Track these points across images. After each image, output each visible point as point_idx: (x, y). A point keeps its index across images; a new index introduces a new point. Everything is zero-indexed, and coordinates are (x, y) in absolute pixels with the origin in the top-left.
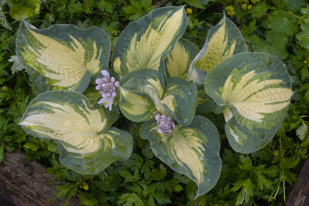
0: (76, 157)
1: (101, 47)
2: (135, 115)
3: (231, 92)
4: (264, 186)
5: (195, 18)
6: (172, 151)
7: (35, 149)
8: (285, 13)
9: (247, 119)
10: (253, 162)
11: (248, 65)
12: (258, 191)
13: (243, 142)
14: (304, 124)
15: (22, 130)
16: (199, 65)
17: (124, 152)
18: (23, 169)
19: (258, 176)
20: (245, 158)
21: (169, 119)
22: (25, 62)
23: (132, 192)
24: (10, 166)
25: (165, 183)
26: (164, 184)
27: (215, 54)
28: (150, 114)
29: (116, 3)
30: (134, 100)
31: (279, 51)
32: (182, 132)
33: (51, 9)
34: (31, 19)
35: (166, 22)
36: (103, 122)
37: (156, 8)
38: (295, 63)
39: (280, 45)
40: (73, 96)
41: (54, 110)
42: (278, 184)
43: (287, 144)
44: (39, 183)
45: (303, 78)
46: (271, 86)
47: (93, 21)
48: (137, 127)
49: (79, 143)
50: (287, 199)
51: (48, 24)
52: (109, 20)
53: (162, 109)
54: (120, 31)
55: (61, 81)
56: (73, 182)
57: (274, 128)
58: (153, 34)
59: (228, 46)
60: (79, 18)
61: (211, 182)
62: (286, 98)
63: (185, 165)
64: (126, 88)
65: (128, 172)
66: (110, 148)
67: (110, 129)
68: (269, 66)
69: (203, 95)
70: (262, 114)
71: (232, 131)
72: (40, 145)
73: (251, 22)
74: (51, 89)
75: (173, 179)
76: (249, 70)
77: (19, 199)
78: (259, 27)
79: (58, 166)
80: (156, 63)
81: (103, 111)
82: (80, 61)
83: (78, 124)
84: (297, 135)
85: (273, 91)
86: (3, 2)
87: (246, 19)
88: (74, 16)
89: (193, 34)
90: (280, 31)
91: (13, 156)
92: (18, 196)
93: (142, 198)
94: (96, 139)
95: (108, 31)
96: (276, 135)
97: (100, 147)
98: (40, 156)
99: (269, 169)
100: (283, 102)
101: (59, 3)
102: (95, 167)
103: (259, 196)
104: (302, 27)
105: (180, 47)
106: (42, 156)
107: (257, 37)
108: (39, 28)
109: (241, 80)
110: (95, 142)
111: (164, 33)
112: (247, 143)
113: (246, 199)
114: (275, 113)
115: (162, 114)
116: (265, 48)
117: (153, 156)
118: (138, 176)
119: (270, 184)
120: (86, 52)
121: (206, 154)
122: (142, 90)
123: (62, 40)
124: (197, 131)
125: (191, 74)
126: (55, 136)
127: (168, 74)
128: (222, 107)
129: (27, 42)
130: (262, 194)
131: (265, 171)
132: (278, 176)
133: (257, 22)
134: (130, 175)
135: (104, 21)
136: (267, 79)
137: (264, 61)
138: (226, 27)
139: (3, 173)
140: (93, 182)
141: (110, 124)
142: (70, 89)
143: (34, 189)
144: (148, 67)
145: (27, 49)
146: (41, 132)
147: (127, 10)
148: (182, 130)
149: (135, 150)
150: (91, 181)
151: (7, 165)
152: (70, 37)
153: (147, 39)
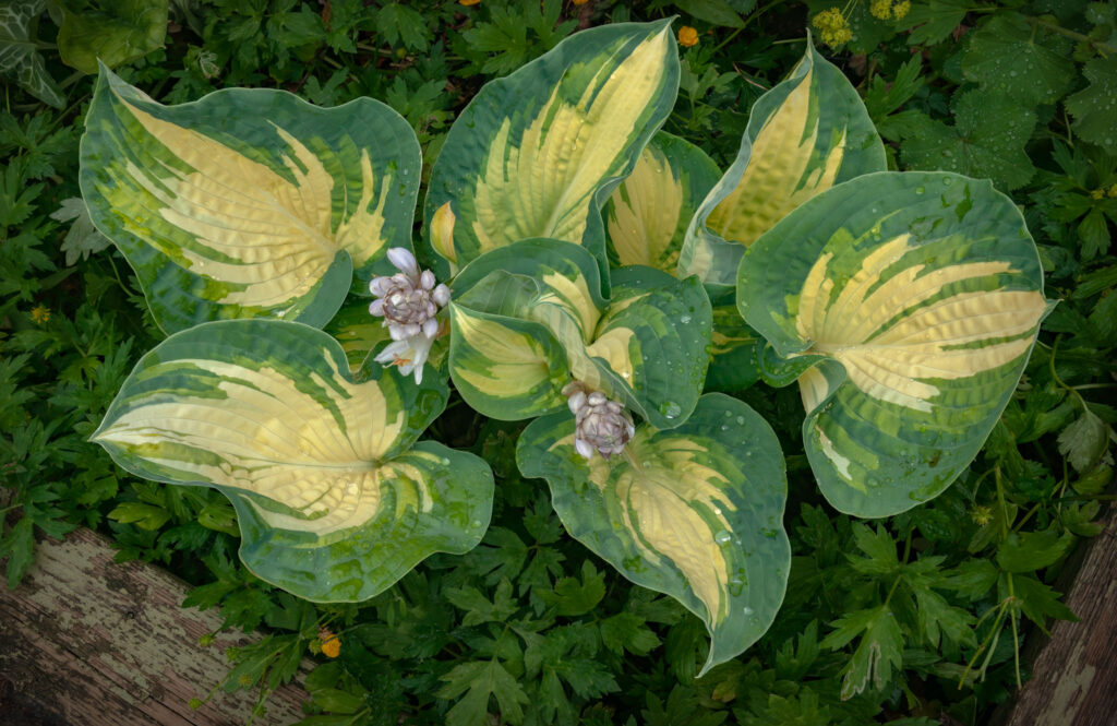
0: (298, 546)
1: (389, 169)
2: (501, 396)
3: (827, 310)
4: (942, 632)
5: (709, 62)
6: (625, 515)
7: (151, 522)
8: (1030, 24)
9: (880, 402)
10: (901, 547)
11: (884, 218)
12: (918, 648)
13: (866, 480)
14: (1089, 414)
15: (103, 461)
16: (718, 221)
17: (462, 521)
18: (105, 596)
19: (920, 596)
20: (871, 534)
21: (614, 407)
22: (117, 222)
23: (488, 659)
24: (56, 590)
25: (598, 624)
26: (595, 627)
27: (774, 182)
28: (552, 392)
29: (437, 15)
30: (498, 346)
31: (1000, 161)
32: (660, 452)
33: (208, 31)
34: (133, 66)
35: (608, 77)
36: (392, 425)
37: (576, 30)
38: (1057, 201)
39: (1008, 140)
40: (292, 337)
41: (223, 386)
42: (993, 624)
43: (1021, 486)
44: (161, 642)
45: (1088, 253)
46: (967, 287)
47: (359, 79)
48: (508, 439)
49: (311, 495)
50: (1028, 680)
51: (197, 88)
52: (414, 74)
53: (592, 375)
54: (452, 115)
55: (249, 288)
56: (287, 632)
57: (974, 430)
58: (566, 121)
59: (818, 154)
60: (310, 69)
61: (755, 616)
62: (1021, 323)
63: (668, 562)
64: (473, 308)
65: (475, 590)
66: (416, 511)
67: (415, 448)
68: (961, 218)
69: (730, 323)
70: (931, 381)
71: (826, 444)
72: (170, 510)
73: (904, 64)
74: (214, 316)
75: (628, 611)
76: (888, 234)
77: (86, 705)
78: (930, 79)
79: (235, 579)
80: (573, 219)
81: (393, 386)
82: (317, 218)
83: (308, 433)
84: (1062, 451)
85: (973, 301)
86: (32, 7)
87: (887, 53)
88: (293, 59)
89: (700, 118)
90: (1010, 87)
91: (68, 551)
92: (81, 694)
93: (521, 678)
94: (368, 483)
95: (411, 115)
96: (982, 454)
97: (381, 510)
98: (171, 546)
99: (957, 570)
100: (1008, 339)
101: (237, 10)
102: (365, 578)
103: (925, 667)
104: (1087, 72)
105: (655, 162)
106: (179, 546)
107: (922, 116)
108: (164, 99)
109: (860, 268)
110: (364, 493)
111: (603, 116)
112: (879, 482)
113: (877, 678)
114: (979, 377)
115: (592, 391)
116: (949, 153)
117: (562, 533)
118: (508, 602)
119: (965, 623)
120: (335, 187)
121: (740, 522)
122: (525, 310)
123: (252, 146)
124: (709, 446)
125: (692, 253)
126: (227, 474)
127: (613, 256)
128: (794, 362)
129: (121, 148)
130: (935, 661)
131: (944, 579)
132: (993, 597)
133: (925, 61)
134: (483, 600)
135: (397, 78)
136: (953, 261)
137: (943, 200)
138: (814, 90)
139: (30, 615)
140: (356, 627)
141: (415, 428)
142: (281, 314)
143: (143, 666)
144: (547, 234)
145: (121, 176)
146: (177, 465)
147: (476, 38)
148: (659, 443)
149: (499, 516)
150: (350, 626)
151: (42, 584)
152: (277, 137)
153: (543, 140)
